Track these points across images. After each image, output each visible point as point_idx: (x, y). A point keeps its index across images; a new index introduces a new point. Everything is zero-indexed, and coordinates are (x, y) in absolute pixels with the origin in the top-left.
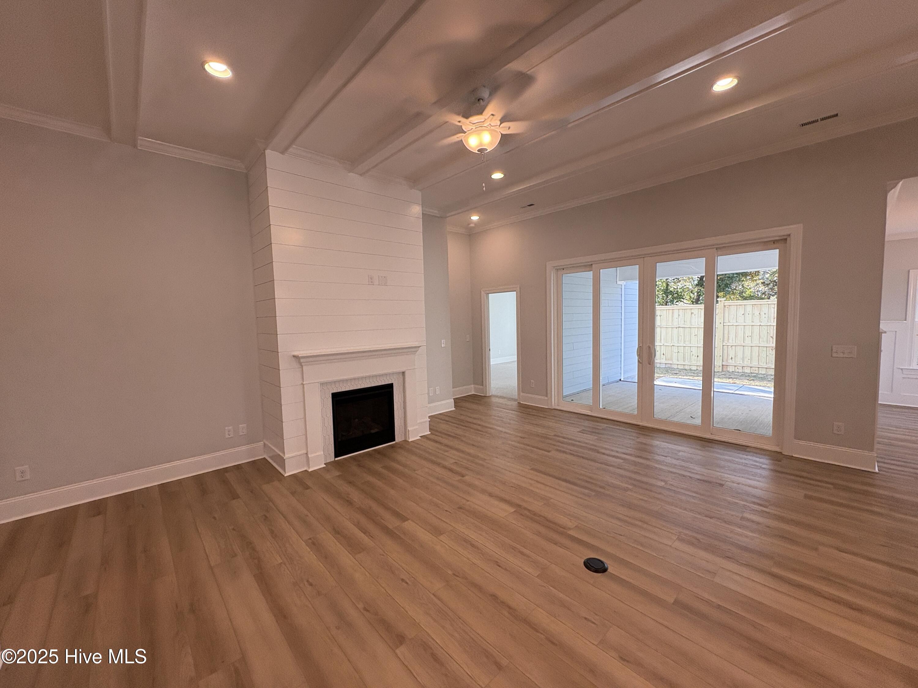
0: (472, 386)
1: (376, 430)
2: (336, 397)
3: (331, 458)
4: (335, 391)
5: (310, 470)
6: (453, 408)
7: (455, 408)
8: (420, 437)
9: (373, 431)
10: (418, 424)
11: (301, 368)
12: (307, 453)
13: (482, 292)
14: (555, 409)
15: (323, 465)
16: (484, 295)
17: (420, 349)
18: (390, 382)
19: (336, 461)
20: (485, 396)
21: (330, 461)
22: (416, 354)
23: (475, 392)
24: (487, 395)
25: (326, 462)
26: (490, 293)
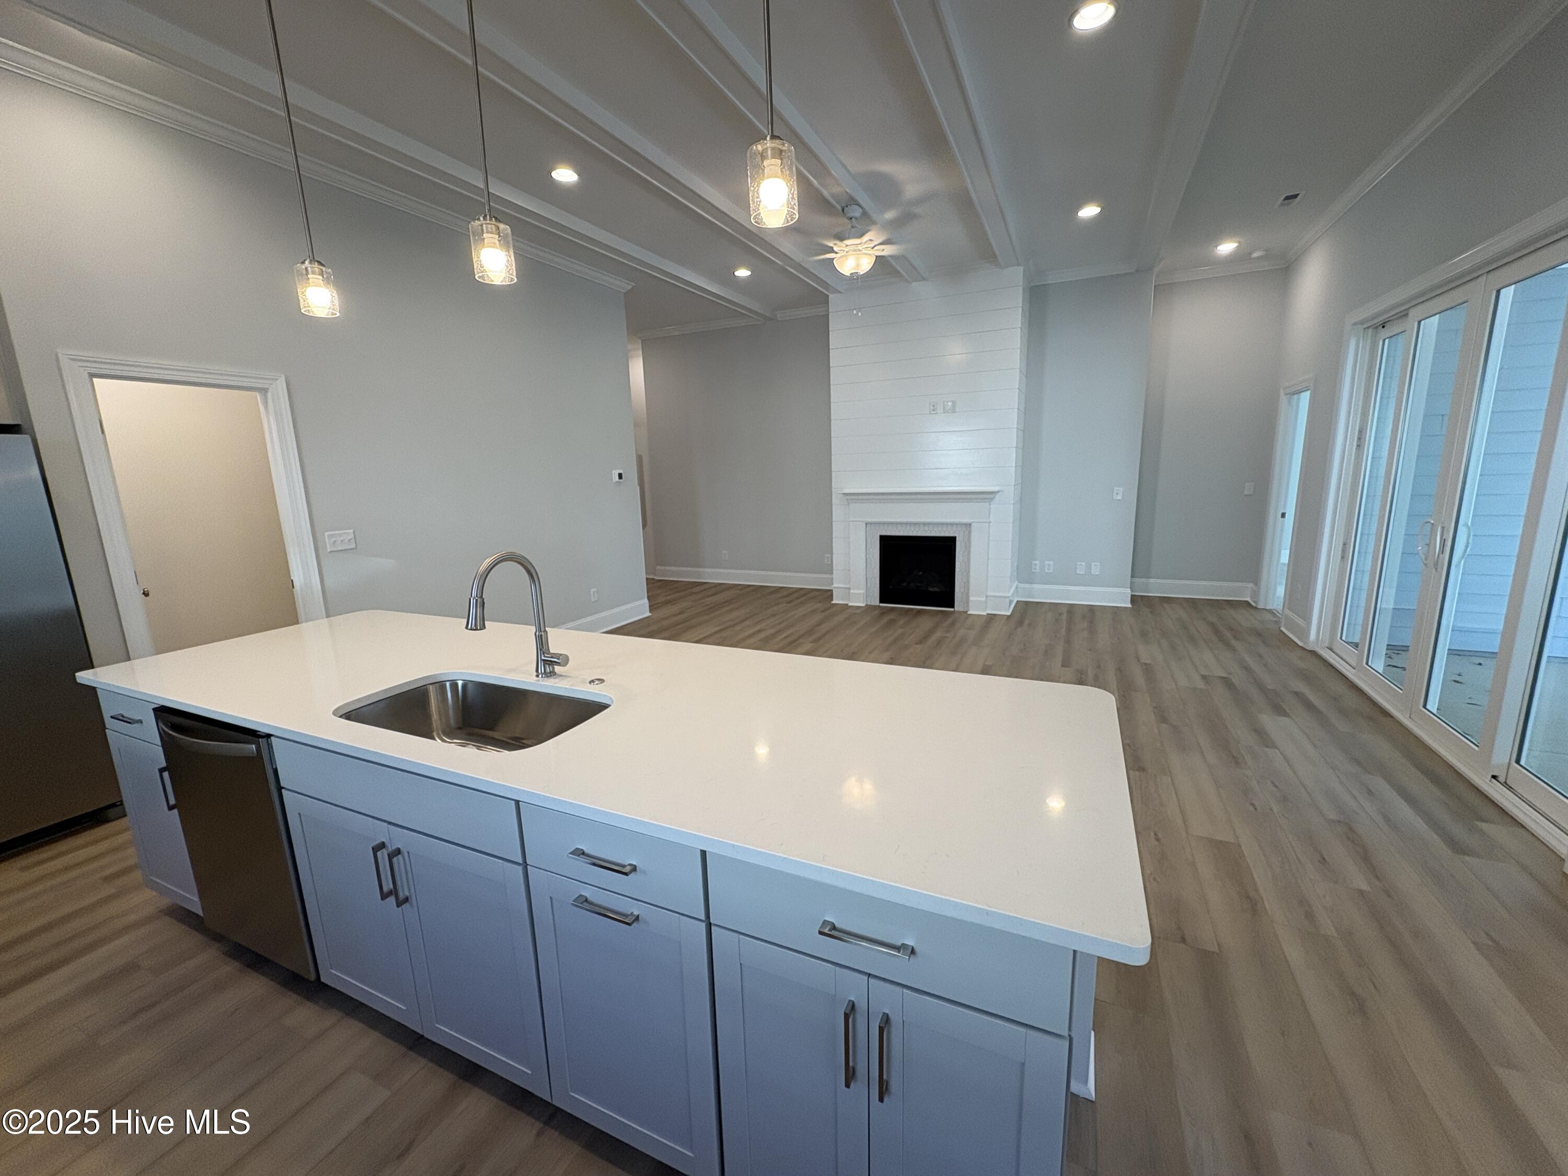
0: (1248, 585)
2: (883, 539)
3: (875, 600)
4: (884, 533)
5: (851, 605)
6: (1127, 604)
7: (1131, 605)
8: (988, 614)
9: (931, 589)
10: (987, 597)
11: (849, 505)
12: (850, 589)
13: (1281, 390)
14: (1314, 653)
15: (863, 605)
16: (1283, 399)
17: (998, 497)
18: (952, 535)
19: (879, 606)
20: (1256, 608)
21: (873, 604)
22: (992, 503)
23: (1251, 598)
24: (1261, 606)
25: (869, 603)
26: (1294, 394)
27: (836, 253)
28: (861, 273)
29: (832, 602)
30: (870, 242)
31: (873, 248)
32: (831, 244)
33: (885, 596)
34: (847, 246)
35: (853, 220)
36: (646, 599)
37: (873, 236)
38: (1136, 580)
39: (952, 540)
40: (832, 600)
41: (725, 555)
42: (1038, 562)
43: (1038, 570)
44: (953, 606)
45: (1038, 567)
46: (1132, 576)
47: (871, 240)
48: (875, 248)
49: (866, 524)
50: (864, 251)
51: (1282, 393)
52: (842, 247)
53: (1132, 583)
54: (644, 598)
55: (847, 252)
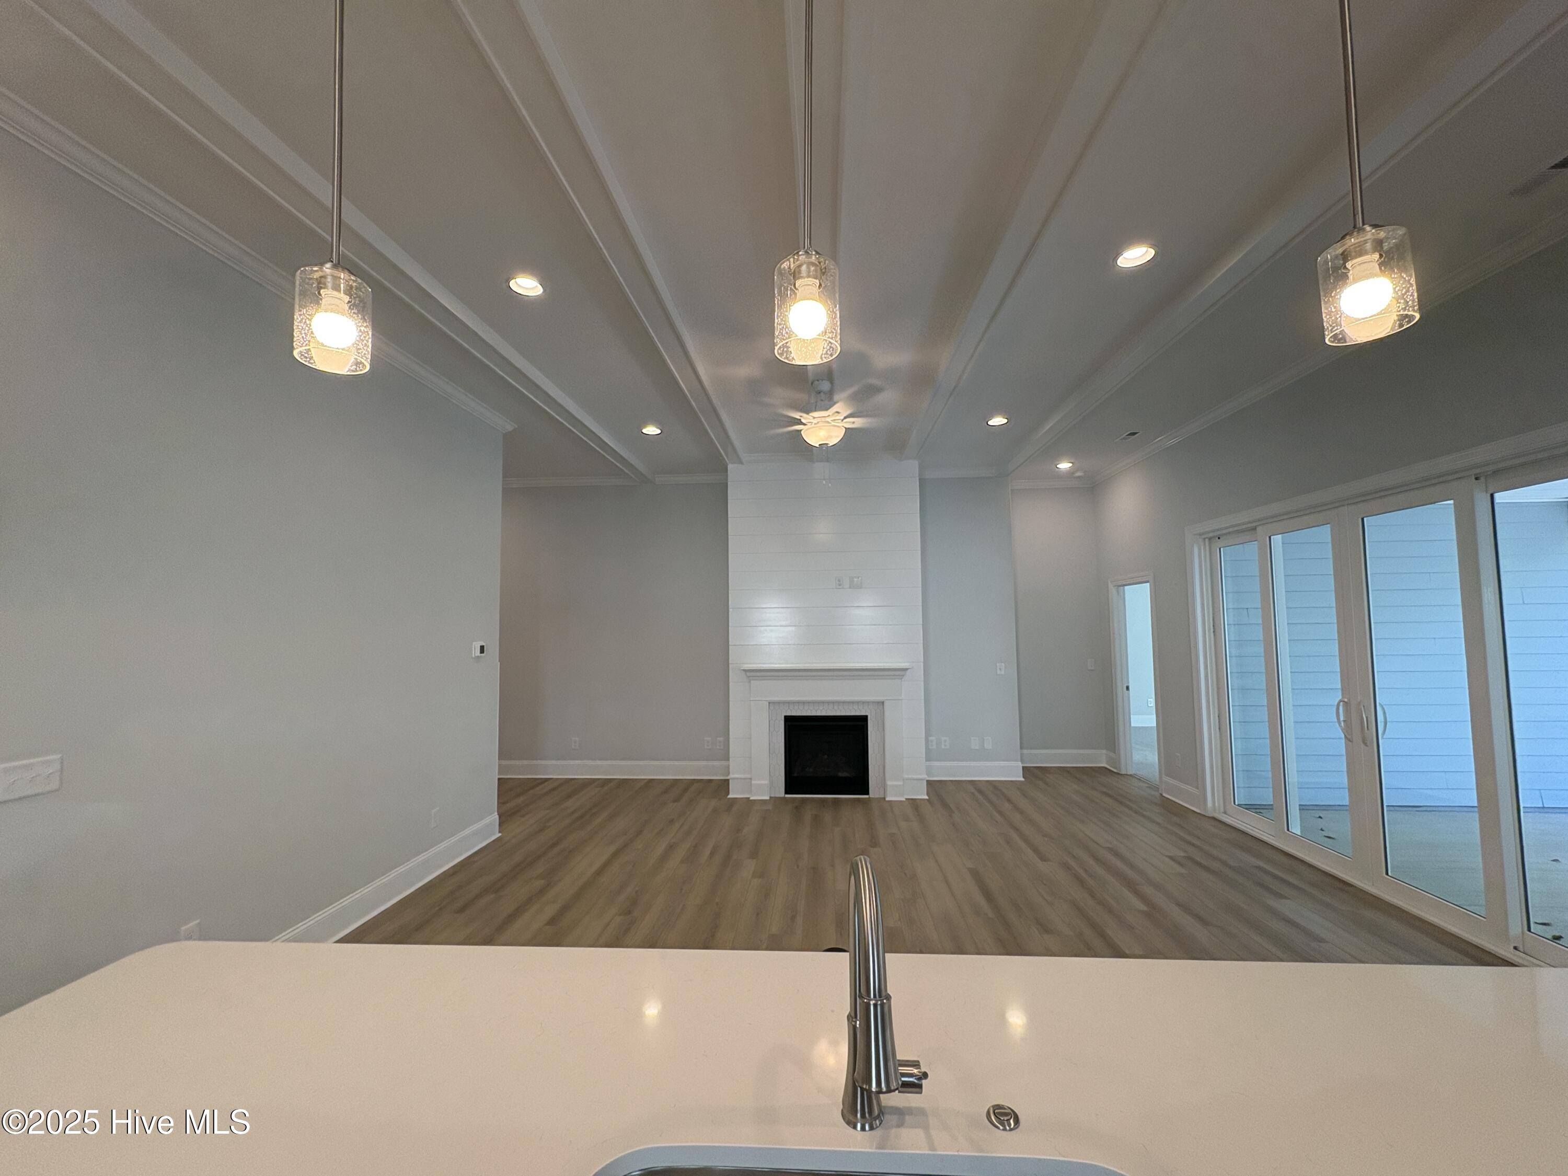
0: (1104, 751)
1: (845, 774)
2: (789, 720)
3: (780, 791)
4: (789, 714)
5: (751, 798)
6: (1019, 777)
7: (1024, 777)
8: (906, 799)
9: (840, 774)
10: (903, 780)
11: (750, 682)
12: (751, 779)
13: (1110, 584)
14: (1214, 819)
15: (767, 798)
16: (1113, 590)
17: (908, 672)
18: (863, 714)
19: (784, 798)
20: (1118, 774)
21: (778, 795)
22: (903, 680)
23: (1107, 763)
24: (1123, 772)
25: (772, 796)
26: (1120, 586)
27: (805, 424)
28: (831, 445)
29: (729, 797)
30: (837, 414)
31: (842, 420)
32: (797, 415)
33: (793, 783)
34: (814, 418)
35: (822, 394)
36: (496, 813)
37: (841, 408)
38: (1025, 751)
39: (864, 719)
40: (728, 794)
41: (575, 742)
42: (934, 738)
43: (934, 747)
44: (868, 794)
45: (934, 743)
46: (1021, 748)
47: (838, 412)
48: (845, 421)
49: (769, 703)
50: (833, 424)
51: (1111, 586)
52: (809, 419)
53: (1022, 755)
54: (493, 813)
55: (815, 424)
